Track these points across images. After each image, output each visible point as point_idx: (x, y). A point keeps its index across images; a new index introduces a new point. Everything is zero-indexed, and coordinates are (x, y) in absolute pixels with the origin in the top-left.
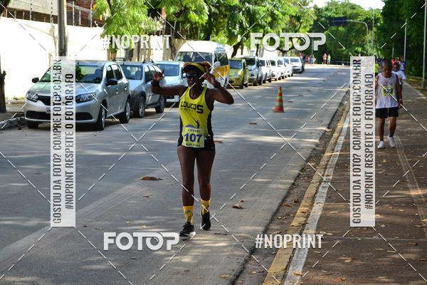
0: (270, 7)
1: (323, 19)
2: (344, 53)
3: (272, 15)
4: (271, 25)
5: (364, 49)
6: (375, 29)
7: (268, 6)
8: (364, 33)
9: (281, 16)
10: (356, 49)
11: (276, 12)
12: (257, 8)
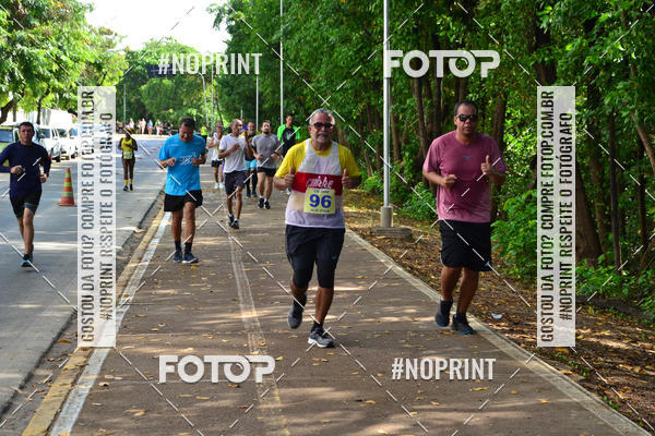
0: (55, 51)
1: (139, 67)
2: (172, 117)
3: (58, 60)
4: (59, 75)
5: (200, 111)
6: (215, 82)
7: (51, 48)
8: (199, 87)
9: (71, 63)
10: (189, 111)
11: (63, 58)
12: (35, 51)
